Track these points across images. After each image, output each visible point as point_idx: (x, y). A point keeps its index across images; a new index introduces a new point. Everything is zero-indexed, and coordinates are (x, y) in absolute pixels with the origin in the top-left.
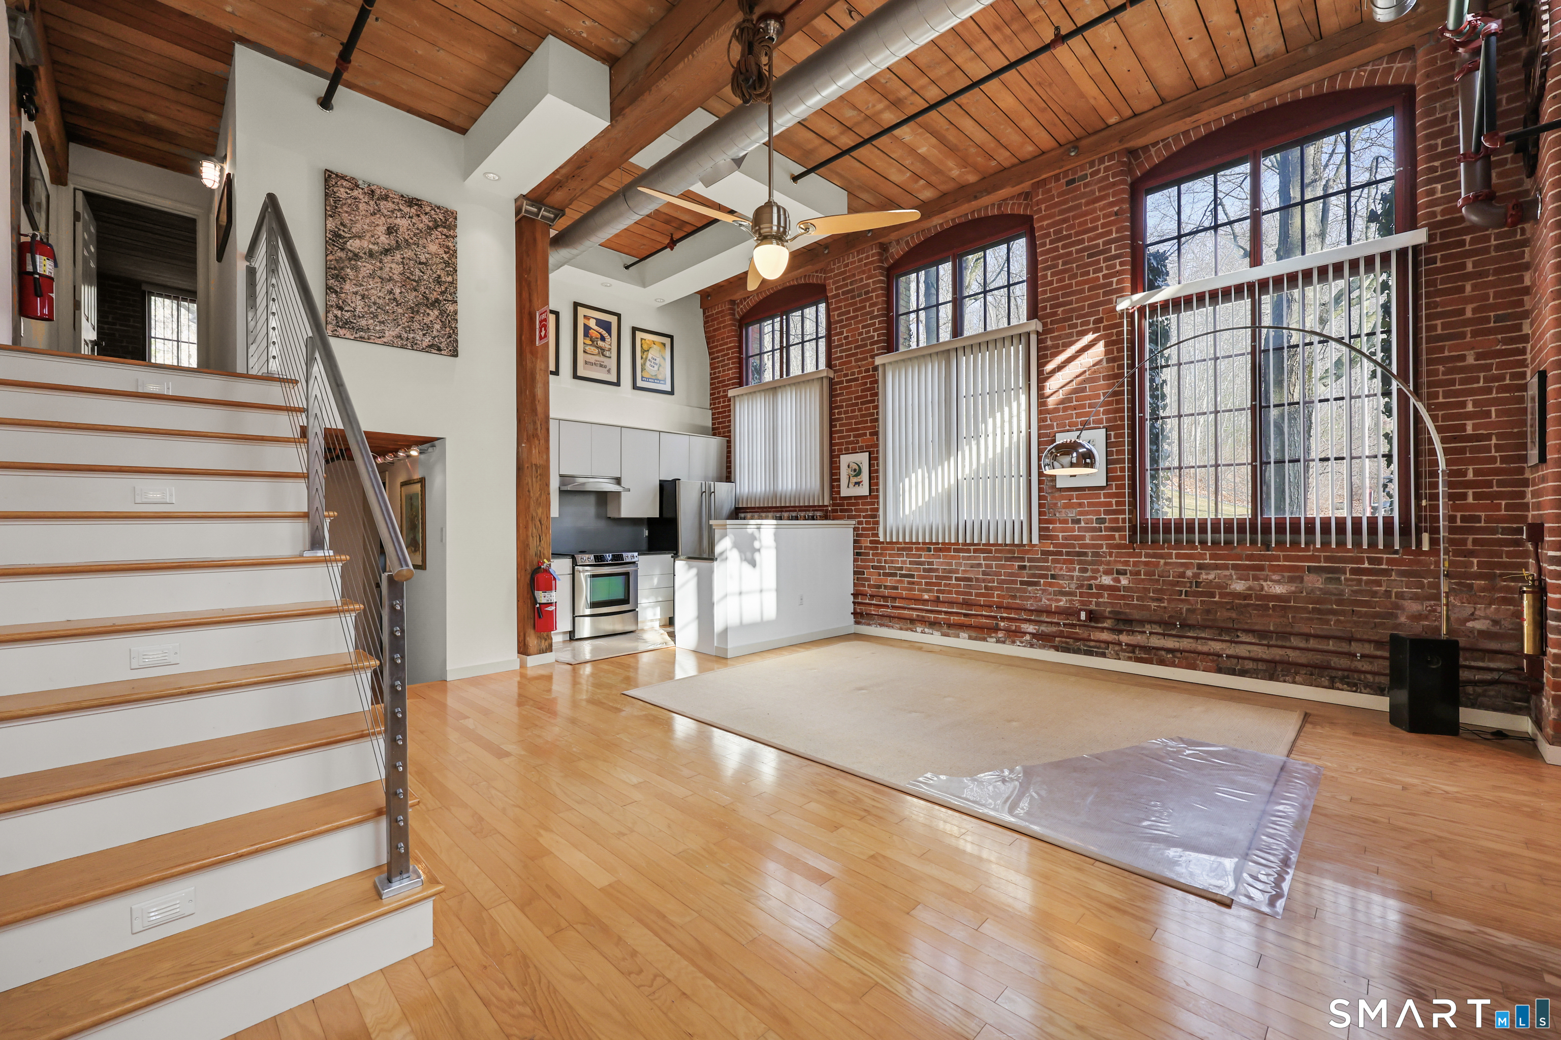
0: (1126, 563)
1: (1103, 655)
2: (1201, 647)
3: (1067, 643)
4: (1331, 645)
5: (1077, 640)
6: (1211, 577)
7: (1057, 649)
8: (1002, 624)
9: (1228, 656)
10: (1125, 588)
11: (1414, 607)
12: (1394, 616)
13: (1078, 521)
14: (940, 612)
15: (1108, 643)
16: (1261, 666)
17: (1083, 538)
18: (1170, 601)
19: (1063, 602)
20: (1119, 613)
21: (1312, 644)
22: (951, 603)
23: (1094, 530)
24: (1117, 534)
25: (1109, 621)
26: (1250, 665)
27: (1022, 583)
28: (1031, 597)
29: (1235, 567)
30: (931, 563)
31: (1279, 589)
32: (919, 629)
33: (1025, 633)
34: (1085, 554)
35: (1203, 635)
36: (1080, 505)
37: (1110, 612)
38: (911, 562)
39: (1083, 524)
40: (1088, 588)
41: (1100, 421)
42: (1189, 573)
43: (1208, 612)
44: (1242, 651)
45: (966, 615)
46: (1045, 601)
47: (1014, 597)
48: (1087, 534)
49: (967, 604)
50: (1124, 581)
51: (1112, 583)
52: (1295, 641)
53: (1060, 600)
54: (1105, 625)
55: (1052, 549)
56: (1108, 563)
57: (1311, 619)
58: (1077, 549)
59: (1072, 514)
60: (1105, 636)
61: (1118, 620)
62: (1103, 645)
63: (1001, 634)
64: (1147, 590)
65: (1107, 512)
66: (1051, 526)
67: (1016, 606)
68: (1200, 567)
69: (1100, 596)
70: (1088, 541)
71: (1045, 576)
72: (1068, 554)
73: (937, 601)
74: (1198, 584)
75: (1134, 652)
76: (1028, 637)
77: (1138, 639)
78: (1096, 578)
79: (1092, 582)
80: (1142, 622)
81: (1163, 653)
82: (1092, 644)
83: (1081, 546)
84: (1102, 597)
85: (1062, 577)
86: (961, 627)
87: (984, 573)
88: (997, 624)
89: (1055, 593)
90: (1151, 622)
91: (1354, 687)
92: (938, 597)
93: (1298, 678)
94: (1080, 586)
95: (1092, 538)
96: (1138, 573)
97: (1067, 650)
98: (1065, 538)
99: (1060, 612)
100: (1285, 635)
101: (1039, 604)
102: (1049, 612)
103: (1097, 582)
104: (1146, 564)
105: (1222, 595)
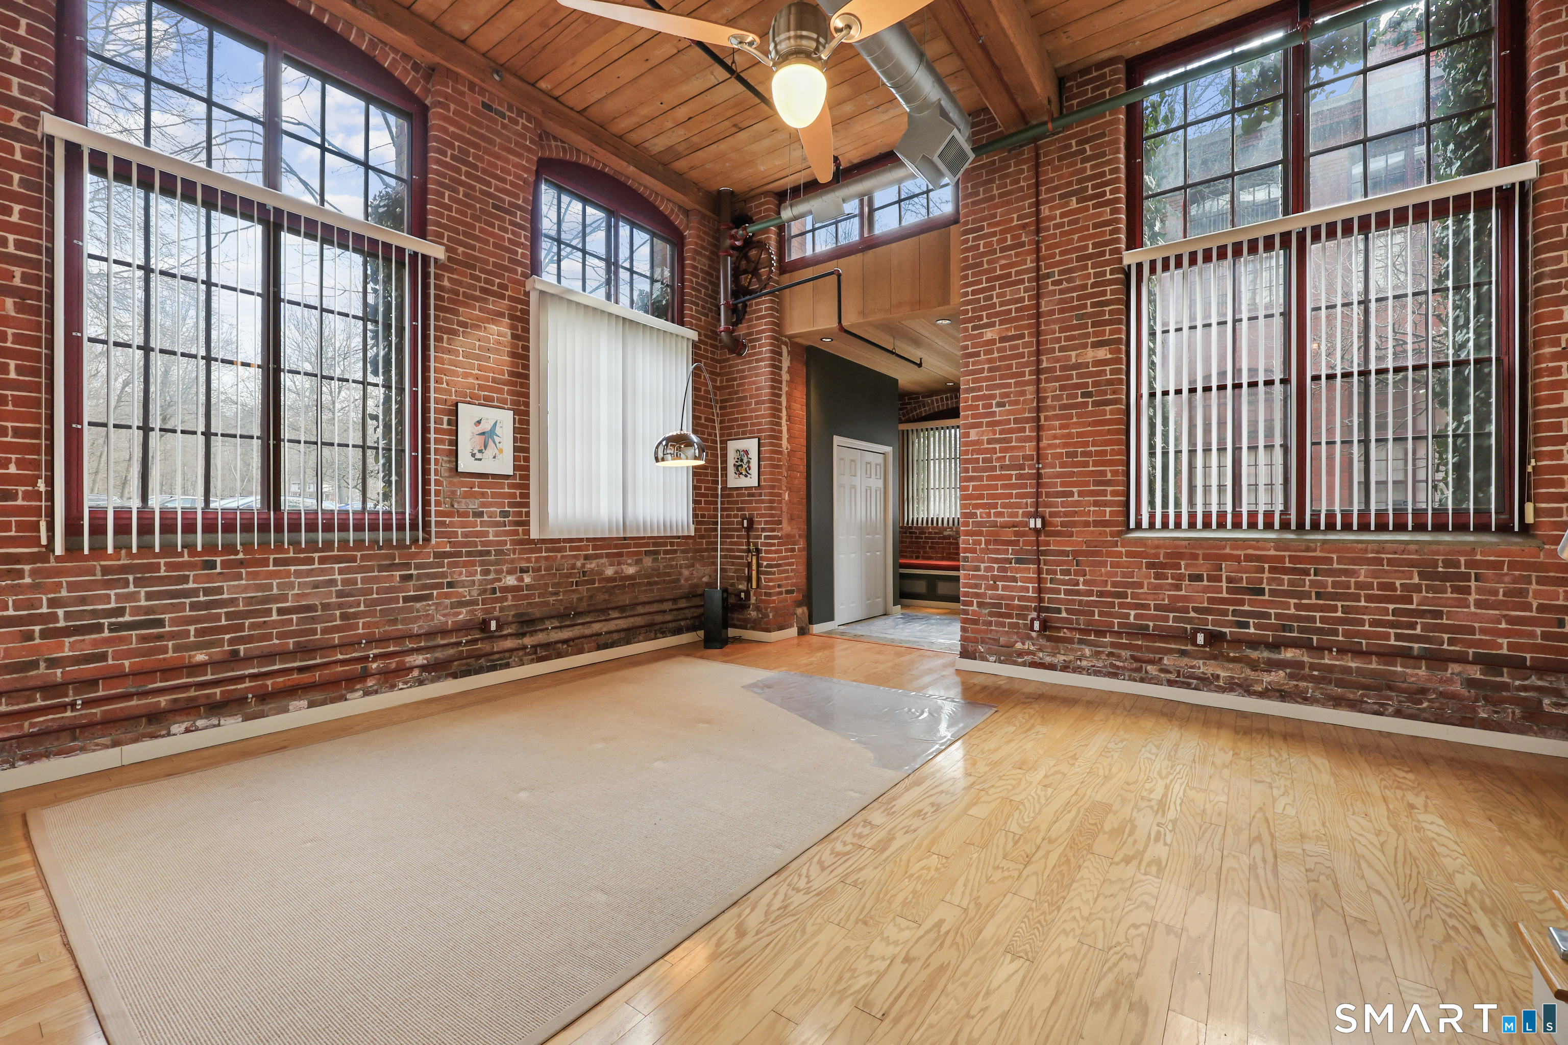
0: (529, 560)
1: (507, 666)
2: (587, 631)
3: (467, 664)
4: (655, 608)
5: (479, 657)
6: (593, 566)
7: (455, 676)
8: (374, 666)
9: (607, 633)
10: (529, 587)
11: (686, 572)
12: (678, 580)
13: (481, 514)
14: (241, 679)
15: (511, 650)
16: (622, 635)
17: (486, 534)
18: (565, 593)
19: (463, 615)
20: (522, 614)
21: (648, 609)
22: (268, 657)
23: (497, 524)
24: (520, 529)
25: (513, 626)
26: (616, 636)
27: (406, 599)
28: (419, 617)
29: (608, 555)
30: (219, 590)
31: (631, 570)
32: (175, 728)
33: (411, 669)
34: (488, 553)
35: (588, 620)
36: (483, 495)
37: (514, 616)
38: (149, 596)
39: (486, 518)
40: (491, 592)
41: (504, 401)
42: (579, 564)
43: (591, 597)
44: (612, 626)
45: (301, 670)
46: (439, 619)
47: (394, 622)
48: (490, 530)
49: (305, 650)
50: (527, 579)
51: (516, 583)
52: (640, 610)
53: (459, 613)
54: (510, 631)
55: (448, 549)
56: (512, 561)
57: (646, 591)
58: (479, 548)
59: (474, 505)
60: (509, 644)
61: (522, 622)
62: (507, 655)
63: (370, 682)
64: (546, 585)
65: (511, 505)
66: (448, 520)
67: (398, 634)
68: (587, 558)
69: (505, 599)
70: (491, 538)
71: (439, 586)
72: (469, 554)
73: (234, 658)
74: (584, 573)
75: (536, 653)
76: (416, 673)
77: (541, 638)
78: (500, 580)
79: (496, 585)
80: (542, 620)
81: (560, 645)
82: (497, 656)
83: (484, 544)
84: (506, 600)
85: (462, 584)
86: (292, 692)
87: (340, 594)
88: (365, 669)
89: (453, 605)
90: (552, 617)
91: (664, 634)
92: (235, 653)
93: (641, 638)
94: (484, 592)
95: (497, 534)
96: (539, 569)
97: (466, 673)
98: (465, 535)
99: (461, 628)
100: (634, 606)
101: (432, 623)
102: (445, 632)
103: (501, 584)
104: (547, 558)
105: (600, 581)
